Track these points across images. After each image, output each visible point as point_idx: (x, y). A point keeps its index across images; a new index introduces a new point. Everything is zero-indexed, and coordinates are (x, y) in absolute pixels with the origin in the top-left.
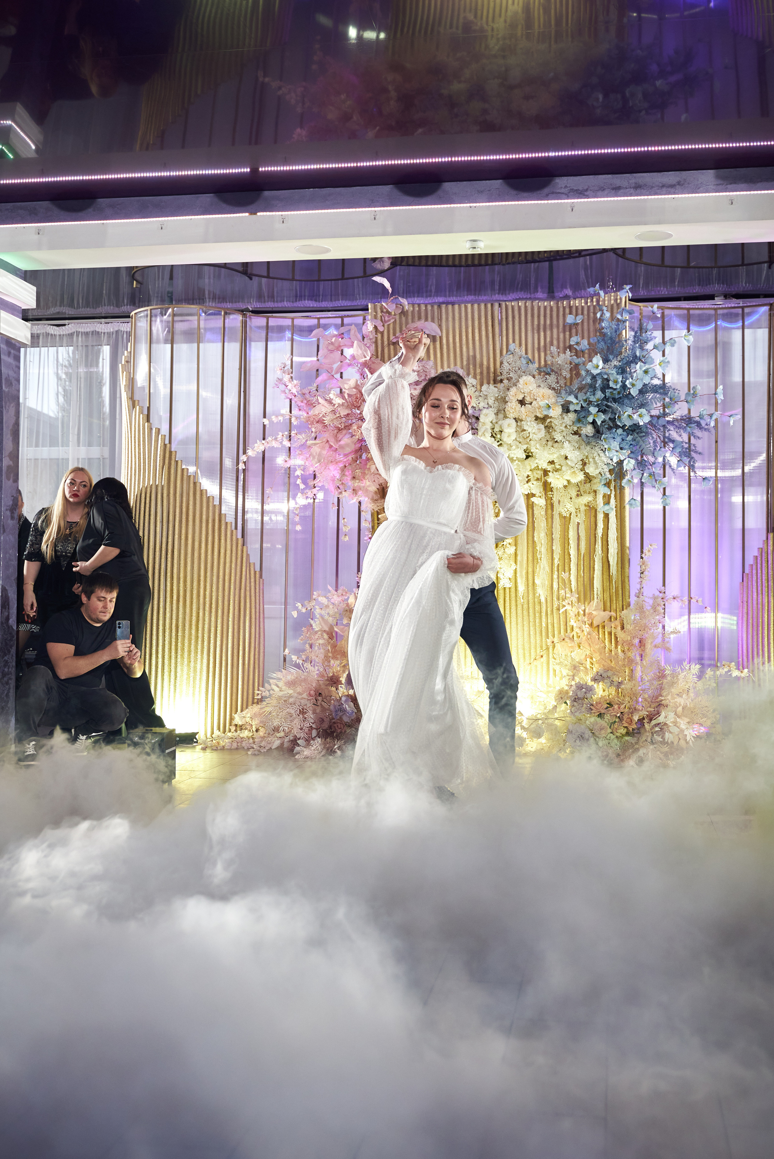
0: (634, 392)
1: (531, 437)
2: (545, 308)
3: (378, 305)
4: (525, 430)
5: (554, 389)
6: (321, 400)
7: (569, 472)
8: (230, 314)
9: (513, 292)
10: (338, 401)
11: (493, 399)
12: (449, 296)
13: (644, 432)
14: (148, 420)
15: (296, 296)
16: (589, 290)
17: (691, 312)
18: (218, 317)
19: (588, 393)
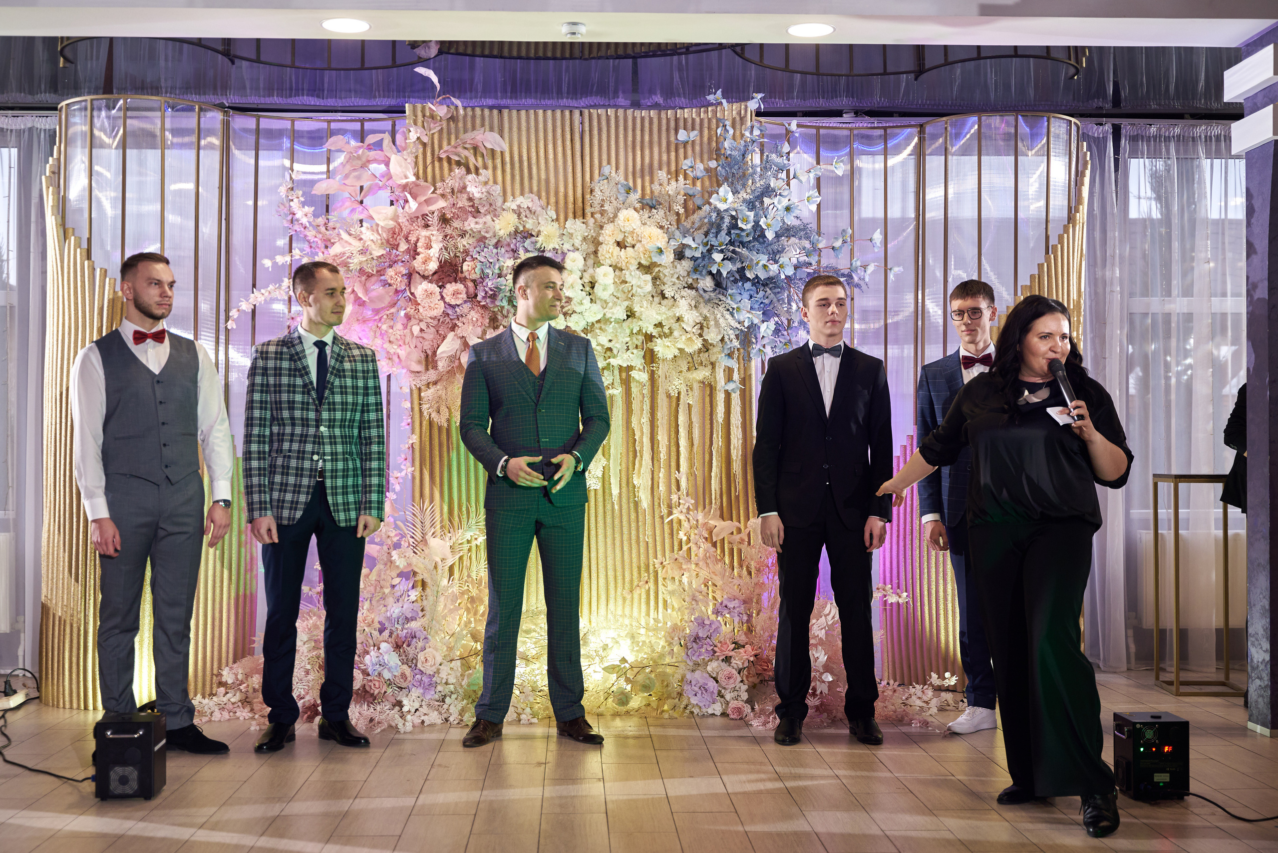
0: (770, 235)
1: (634, 291)
2: (643, 119)
3: (419, 106)
4: (626, 282)
5: (661, 227)
6: (344, 236)
7: (684, 338)
8: (206, 110)
9: (586, 97)
10: (367, 234)
11: (580, 238)
12: (502, 98)
13: (779, 287)
14: (89, 257)
15: (291, 89)
16: (708, 98)
17: (822, 131)
18: (190, 114)
19: (711, 235)
